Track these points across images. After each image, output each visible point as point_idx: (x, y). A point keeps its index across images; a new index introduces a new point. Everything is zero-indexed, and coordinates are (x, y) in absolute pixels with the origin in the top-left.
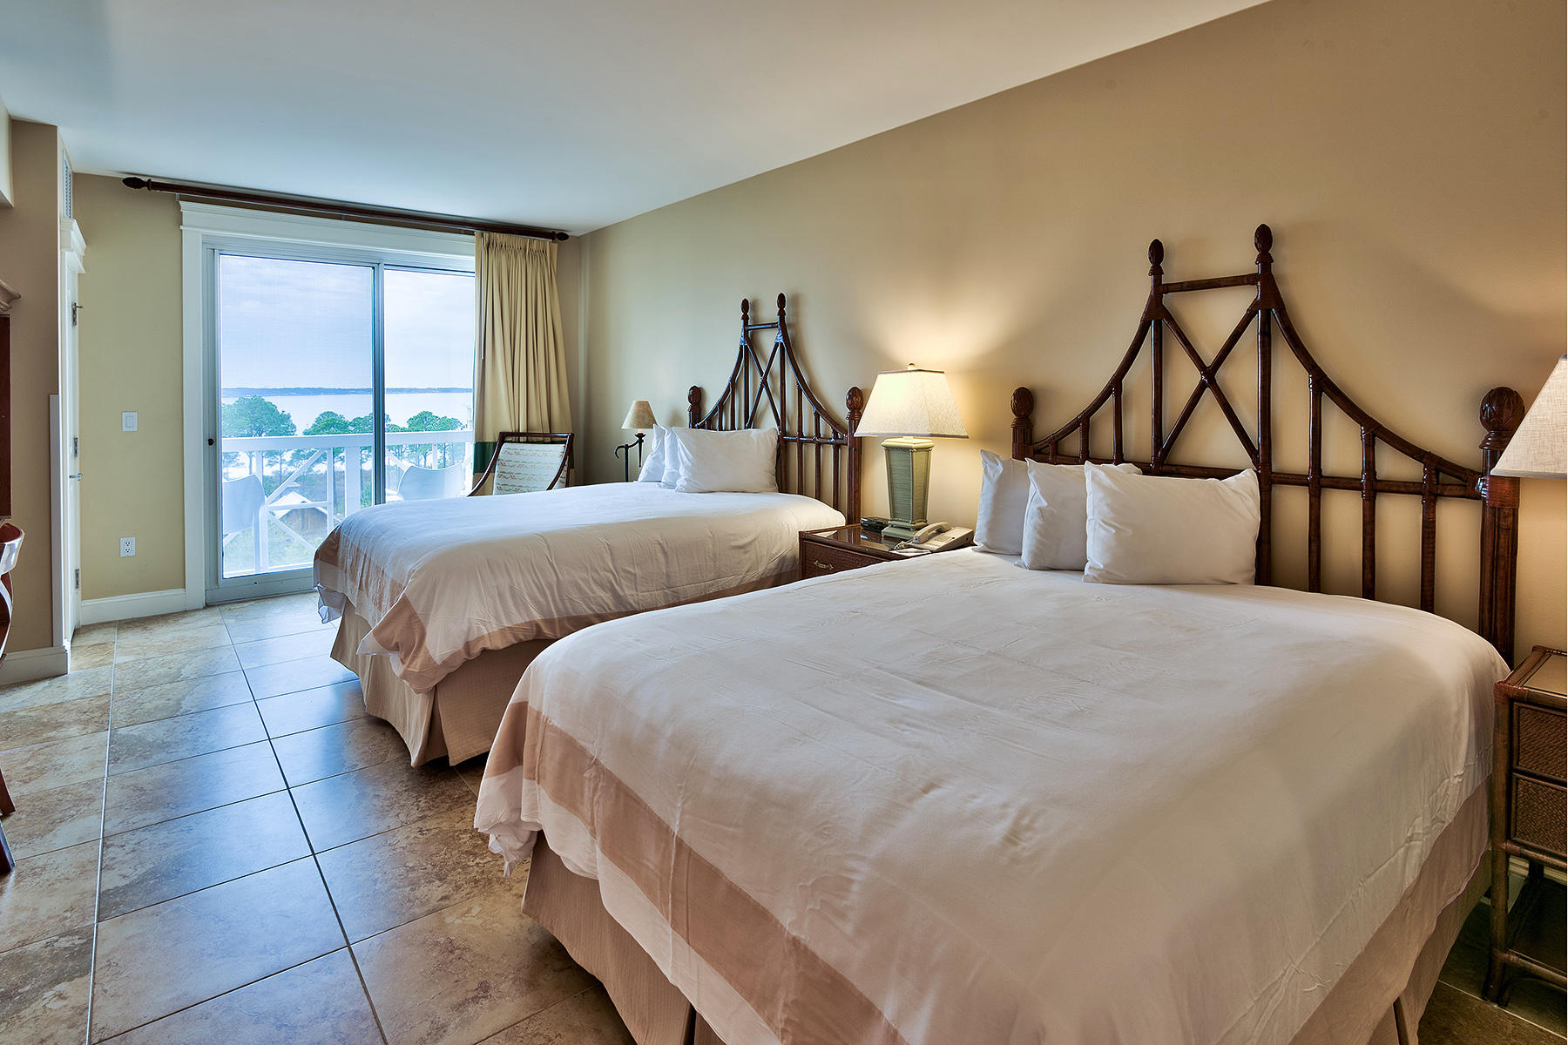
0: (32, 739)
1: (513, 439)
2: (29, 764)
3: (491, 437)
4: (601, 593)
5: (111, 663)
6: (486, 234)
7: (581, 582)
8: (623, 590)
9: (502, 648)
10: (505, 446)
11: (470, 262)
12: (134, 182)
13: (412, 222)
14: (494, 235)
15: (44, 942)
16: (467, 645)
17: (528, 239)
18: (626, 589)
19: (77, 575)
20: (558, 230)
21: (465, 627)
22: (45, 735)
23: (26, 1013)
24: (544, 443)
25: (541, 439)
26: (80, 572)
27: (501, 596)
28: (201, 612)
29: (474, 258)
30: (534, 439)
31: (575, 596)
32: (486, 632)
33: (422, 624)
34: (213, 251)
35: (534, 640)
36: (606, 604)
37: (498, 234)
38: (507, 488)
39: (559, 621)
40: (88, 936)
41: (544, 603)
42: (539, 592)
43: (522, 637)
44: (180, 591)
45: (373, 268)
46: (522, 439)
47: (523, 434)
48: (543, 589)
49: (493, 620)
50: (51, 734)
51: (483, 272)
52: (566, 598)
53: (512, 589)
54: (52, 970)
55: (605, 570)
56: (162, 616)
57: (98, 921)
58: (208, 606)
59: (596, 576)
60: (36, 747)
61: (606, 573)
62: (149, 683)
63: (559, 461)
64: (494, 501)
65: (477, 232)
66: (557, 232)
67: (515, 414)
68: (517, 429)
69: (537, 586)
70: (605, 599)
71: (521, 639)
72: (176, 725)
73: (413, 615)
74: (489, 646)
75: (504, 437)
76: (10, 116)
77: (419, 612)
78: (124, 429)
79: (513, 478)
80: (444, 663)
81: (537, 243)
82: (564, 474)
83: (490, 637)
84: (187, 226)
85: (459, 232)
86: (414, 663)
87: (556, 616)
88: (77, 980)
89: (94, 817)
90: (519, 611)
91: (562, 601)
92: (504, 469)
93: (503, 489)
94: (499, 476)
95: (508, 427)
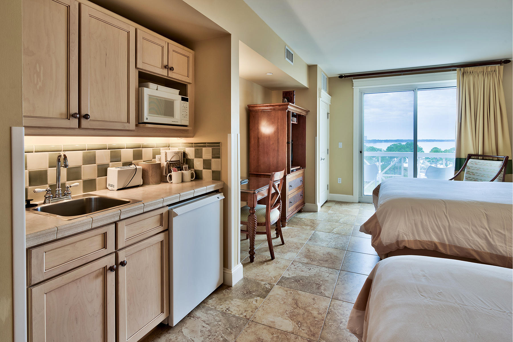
0: (300, 227)
1: (475, 157)
2: (295, 233)
3: (463, 156)
4: (479, 240)
5: (327, 212)
6: (462, 69)
7: (464, 230)
8: (494, 242)
9: (414, 249)
10: (470, 160)
11: (454, 82)
12: (341, 77)
13: (428, 71)
14: (466, 68)
15: (265, 283)
16: (397, 242)
17: (485, 67)
18: (497, 242)
19: (328, 186)
20: (503, 59)
21: (397, 234)
22: (303, 227)
23: (249, 300)
24: (493, 160)
25: (491, 158)
26: (329, 186)
27: (416, 225)
28: (356, 204)
29: (456, 80)
30: (487, 158)
31: (460, 237)
32: (406, 239)
33: (380, 227)
34: (362, 93)
35: (434, 251)
36: (481, 246)
37: (468, 68)
38: (470, 179)
39: (449, 246)
40: (272, 286)
41: (440, 234)
42: (438, 229)
43: (426, 247)
44: (351, 196)
45: (414, 91)
46: (479, 158)
47: (480, 156)
48: (440, 227)
49: (411, 235)
50: (304, 227)
51: (461, 86)
52: (453, 235)
53: (422, 223)
54: (260, 291)
55: (482, 227)
56: (347, 202)
57: (276, 285)
58: (359, 202)
59: (474, 229)
60: (300, 229)
61: (482, 229)
62: (331, 221)
63: (498, 169)
64: (464, 184)
65: (458, 69)
66: (503, 61)
67: (476, 146)
68: (477, 153)
69: (436, 225)
70: (480, 243)
71: (425, 248)
72: (329, 235)
73: (377, 222)
74: (407, 245)
75: (470, 156)
76: (308, 65)
77: (380, 221)
78: (339, 147)
79: (474, 175)
80: (387, 246)
81: (490, 68)
82: (501, 175)
83: (408, 242)
84: (355, 87)
85: (450, 71)
86: (376, 242)
87: (447, 243)
88: (262, 299)
89: (296, 254)
90: (425, 234)
91: (451, 236)
92: (469, 170)
93: (468, 179)
94: (467, 173)
95: (472, 151)
